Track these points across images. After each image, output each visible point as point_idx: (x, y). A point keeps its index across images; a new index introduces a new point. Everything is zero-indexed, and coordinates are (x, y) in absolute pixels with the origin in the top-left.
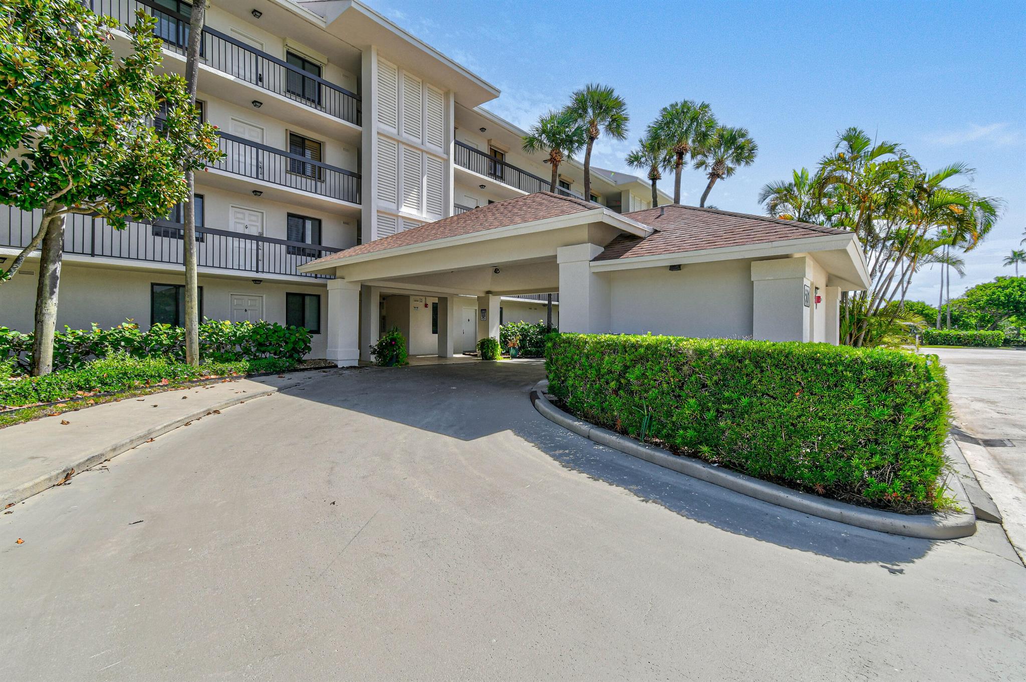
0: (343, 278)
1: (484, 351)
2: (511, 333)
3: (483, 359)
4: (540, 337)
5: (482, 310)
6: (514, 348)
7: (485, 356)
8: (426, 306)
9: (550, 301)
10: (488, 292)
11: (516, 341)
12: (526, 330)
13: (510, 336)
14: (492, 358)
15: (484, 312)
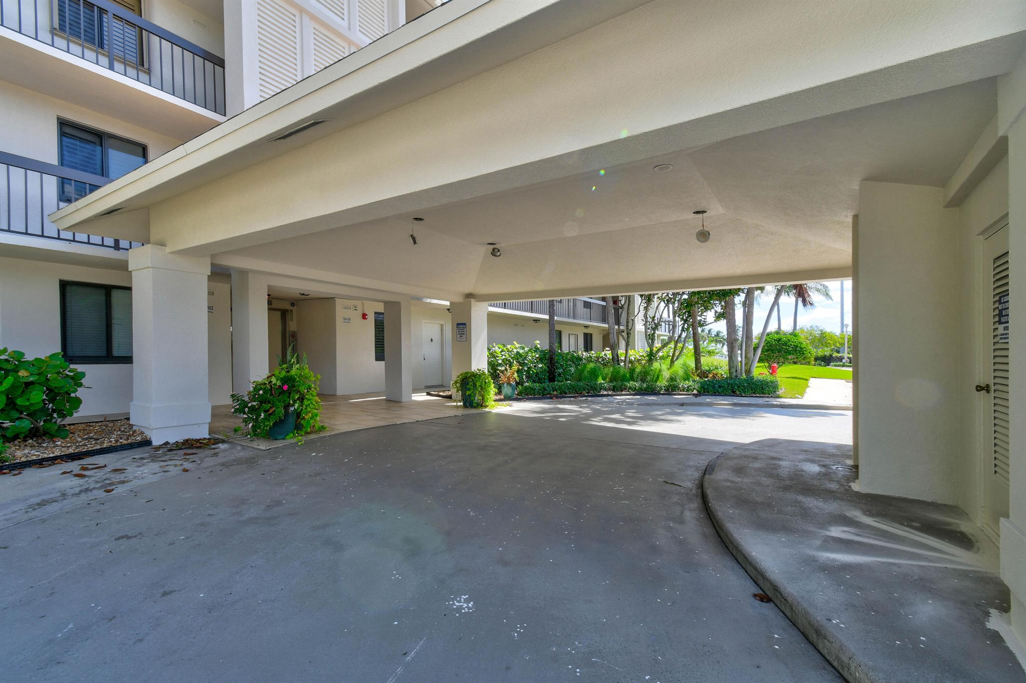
0: (162, 244)
1: (468, 393)
2: (503, 360)
3: (465, 406)
4: (540, 366)
5: (458, 324)
6: (509, 384)
7: (468, 403)
8: (364, 316)
9: (552, 315)
10: (469, 296)
11: (512, 373)
12: (521, 356)
13: (500, 365)
14: (481, 405)
15: (462, 328)
